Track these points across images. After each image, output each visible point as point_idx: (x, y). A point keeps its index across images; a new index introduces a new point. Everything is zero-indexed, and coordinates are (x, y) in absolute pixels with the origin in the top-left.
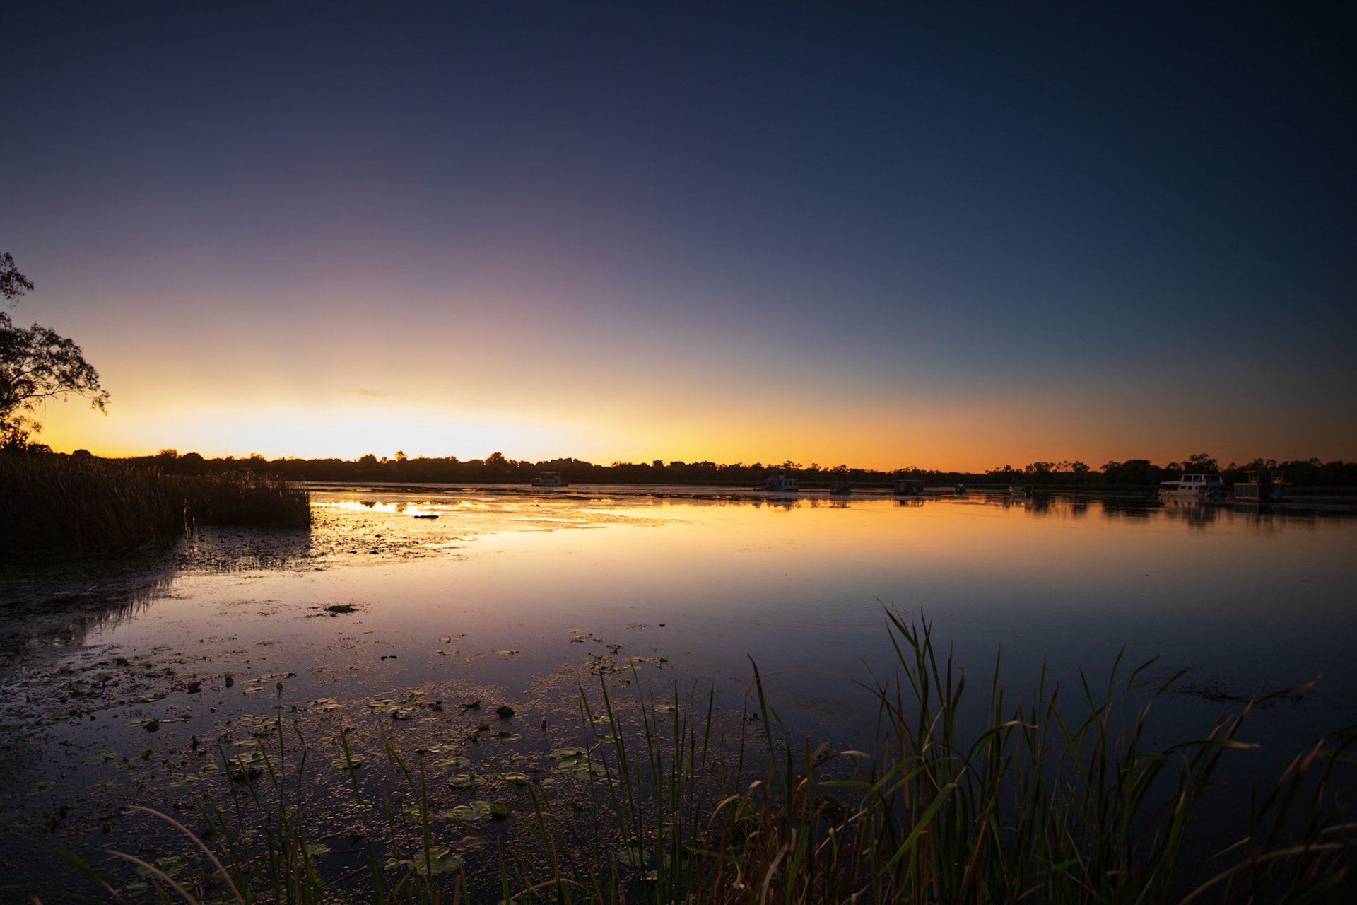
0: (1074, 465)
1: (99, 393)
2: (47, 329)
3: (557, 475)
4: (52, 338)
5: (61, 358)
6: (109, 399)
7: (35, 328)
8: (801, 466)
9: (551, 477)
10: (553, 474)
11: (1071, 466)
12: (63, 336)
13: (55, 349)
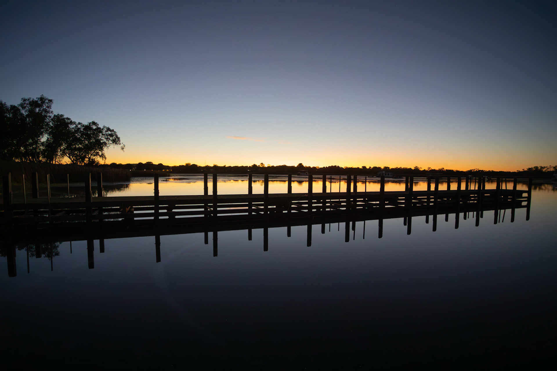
0: (554, 168)
1: (122, 145)
2: (107, 127)
3: (307, 171)
4: (108, 129)
5: (111, 135)
6: (125, 147)
7: (104, 127)
8: (421, 168)
9: (304, 172)
10: (305, 171)
11: (553, 168)
12: (111, 129)
13: (110, 133)
